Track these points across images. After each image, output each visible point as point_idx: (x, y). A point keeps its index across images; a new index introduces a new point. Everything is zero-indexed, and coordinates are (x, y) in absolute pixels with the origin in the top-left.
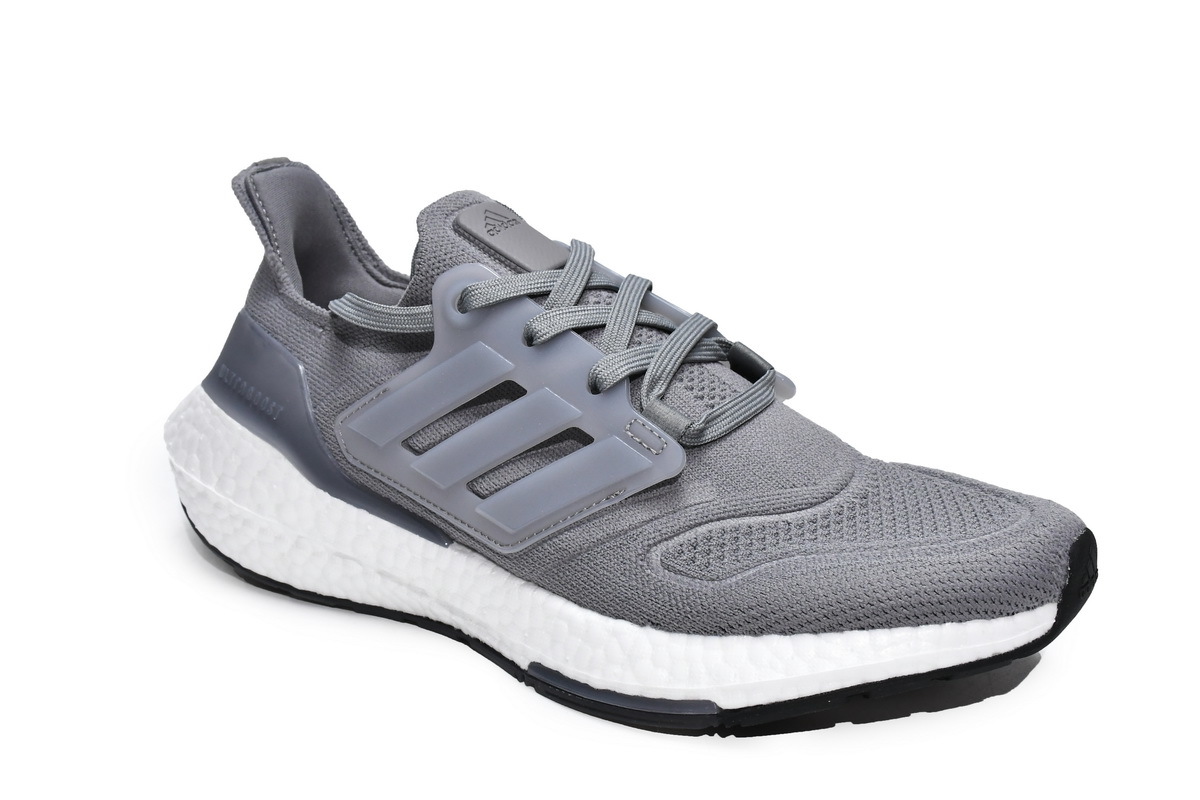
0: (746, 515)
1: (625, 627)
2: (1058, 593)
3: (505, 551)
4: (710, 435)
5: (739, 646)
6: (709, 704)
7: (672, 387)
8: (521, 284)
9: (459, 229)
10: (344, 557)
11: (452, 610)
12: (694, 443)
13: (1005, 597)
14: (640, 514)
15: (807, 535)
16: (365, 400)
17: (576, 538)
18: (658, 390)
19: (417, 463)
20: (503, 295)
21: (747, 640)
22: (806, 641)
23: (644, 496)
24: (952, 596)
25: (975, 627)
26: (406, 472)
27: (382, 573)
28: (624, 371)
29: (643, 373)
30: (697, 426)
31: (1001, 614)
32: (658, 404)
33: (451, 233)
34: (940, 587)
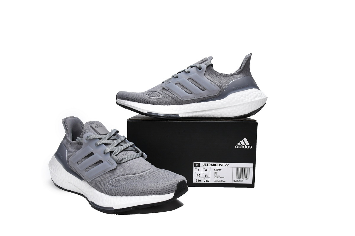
0: (126, 175)
1: (103, 194)
2: (175, 191)
3: (88, 181)
4: (123, 161)
5: (119, 198)
6: (113, 208)
7: (119, 154)
8: (97, 136)
9: (91, 127)
10: (70, 183)
11: (83, 192)
12: (119, 163)
13: (164, 191)
14: (109, 175)
15: (136, 179)
16: (73, 155)
17: (98, 179)
18: (116, 154)
19: (78, 166)
20: (93, 137)
21: (120, 197)
22: (129, 197)
23: (110, 172)
24: (154, 190)
25: (158, 196)
26: (77, 168)
27: (74, 186)
28: (110, 151)
29: (114, 151)
30: (120, 159)
31: (163, 194)
32: (115, 157)
33: (90, 127)
34: (152, 189)
